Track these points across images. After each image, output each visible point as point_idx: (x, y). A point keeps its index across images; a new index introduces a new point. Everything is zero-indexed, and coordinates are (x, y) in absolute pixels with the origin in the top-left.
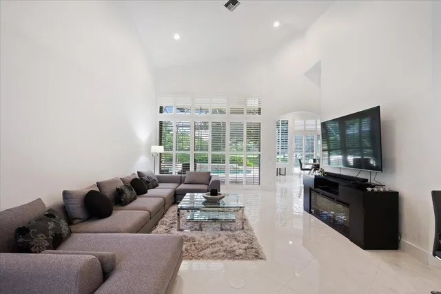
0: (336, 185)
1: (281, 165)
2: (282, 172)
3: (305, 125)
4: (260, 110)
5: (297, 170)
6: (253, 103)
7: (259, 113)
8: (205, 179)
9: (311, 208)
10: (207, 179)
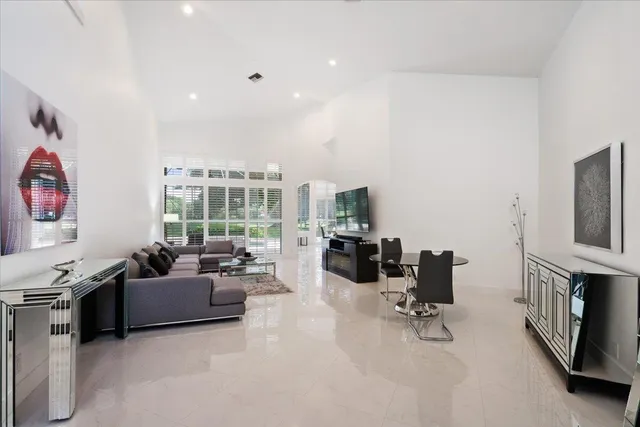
0: (343, 243)
1: (302, 234)
2: (304, 242)
3: (327, 189)
4: (280, 175)
5: (319, 239)
6: (273, 168)
7: (280, 179)
8: (229, 248)
9: (327, 267)
10: (230, 248)
